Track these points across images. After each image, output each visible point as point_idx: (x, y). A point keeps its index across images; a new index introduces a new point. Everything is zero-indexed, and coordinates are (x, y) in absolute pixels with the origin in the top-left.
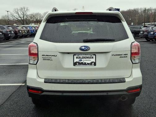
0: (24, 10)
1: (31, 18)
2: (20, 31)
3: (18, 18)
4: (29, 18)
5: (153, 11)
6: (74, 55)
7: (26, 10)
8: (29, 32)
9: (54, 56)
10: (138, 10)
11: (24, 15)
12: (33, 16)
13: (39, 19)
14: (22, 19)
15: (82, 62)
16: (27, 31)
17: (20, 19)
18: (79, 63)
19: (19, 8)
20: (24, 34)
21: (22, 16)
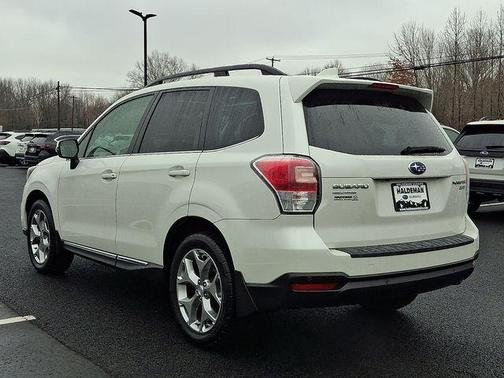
6: (393, 185)
9: (363, 187)
15: (408, 200)
18: (403, 203)
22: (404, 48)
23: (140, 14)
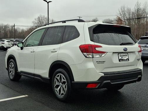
22: (121, 13)
23: (46, 1)
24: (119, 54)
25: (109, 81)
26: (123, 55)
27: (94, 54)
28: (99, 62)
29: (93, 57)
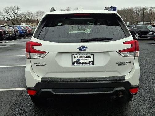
0: (15, 9)
1: (23, 17)
2: (6, 32)
3: (9, 18)
4: (20, 17)
5: (148, 10)
7: (16, 9)
8: (17, 33)
10: (133, 9)
11: (15, 14)
12: (24, 15)
13: (30, 18)
14: (13, 18)
16: (15, 32)
17: (10, 18)
19: (9, 7)
20: (11, 35)
21: (13, 15)
24: (74, 54)
25: (50, 90)
26: (82, 56)
27: (32, 54)
28: (38, 65)
29: (30, 58)
